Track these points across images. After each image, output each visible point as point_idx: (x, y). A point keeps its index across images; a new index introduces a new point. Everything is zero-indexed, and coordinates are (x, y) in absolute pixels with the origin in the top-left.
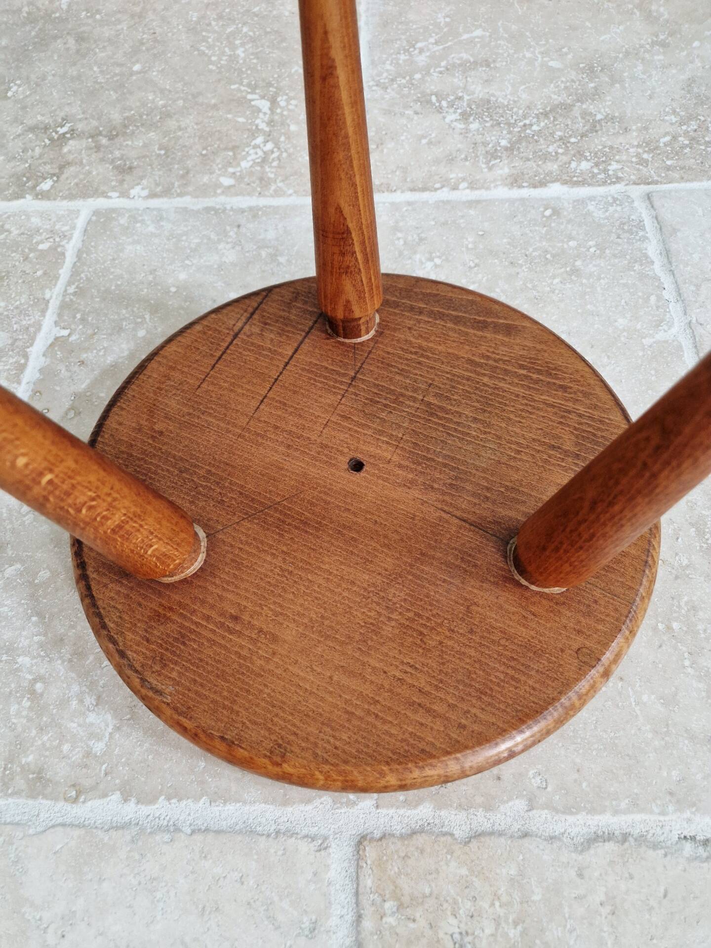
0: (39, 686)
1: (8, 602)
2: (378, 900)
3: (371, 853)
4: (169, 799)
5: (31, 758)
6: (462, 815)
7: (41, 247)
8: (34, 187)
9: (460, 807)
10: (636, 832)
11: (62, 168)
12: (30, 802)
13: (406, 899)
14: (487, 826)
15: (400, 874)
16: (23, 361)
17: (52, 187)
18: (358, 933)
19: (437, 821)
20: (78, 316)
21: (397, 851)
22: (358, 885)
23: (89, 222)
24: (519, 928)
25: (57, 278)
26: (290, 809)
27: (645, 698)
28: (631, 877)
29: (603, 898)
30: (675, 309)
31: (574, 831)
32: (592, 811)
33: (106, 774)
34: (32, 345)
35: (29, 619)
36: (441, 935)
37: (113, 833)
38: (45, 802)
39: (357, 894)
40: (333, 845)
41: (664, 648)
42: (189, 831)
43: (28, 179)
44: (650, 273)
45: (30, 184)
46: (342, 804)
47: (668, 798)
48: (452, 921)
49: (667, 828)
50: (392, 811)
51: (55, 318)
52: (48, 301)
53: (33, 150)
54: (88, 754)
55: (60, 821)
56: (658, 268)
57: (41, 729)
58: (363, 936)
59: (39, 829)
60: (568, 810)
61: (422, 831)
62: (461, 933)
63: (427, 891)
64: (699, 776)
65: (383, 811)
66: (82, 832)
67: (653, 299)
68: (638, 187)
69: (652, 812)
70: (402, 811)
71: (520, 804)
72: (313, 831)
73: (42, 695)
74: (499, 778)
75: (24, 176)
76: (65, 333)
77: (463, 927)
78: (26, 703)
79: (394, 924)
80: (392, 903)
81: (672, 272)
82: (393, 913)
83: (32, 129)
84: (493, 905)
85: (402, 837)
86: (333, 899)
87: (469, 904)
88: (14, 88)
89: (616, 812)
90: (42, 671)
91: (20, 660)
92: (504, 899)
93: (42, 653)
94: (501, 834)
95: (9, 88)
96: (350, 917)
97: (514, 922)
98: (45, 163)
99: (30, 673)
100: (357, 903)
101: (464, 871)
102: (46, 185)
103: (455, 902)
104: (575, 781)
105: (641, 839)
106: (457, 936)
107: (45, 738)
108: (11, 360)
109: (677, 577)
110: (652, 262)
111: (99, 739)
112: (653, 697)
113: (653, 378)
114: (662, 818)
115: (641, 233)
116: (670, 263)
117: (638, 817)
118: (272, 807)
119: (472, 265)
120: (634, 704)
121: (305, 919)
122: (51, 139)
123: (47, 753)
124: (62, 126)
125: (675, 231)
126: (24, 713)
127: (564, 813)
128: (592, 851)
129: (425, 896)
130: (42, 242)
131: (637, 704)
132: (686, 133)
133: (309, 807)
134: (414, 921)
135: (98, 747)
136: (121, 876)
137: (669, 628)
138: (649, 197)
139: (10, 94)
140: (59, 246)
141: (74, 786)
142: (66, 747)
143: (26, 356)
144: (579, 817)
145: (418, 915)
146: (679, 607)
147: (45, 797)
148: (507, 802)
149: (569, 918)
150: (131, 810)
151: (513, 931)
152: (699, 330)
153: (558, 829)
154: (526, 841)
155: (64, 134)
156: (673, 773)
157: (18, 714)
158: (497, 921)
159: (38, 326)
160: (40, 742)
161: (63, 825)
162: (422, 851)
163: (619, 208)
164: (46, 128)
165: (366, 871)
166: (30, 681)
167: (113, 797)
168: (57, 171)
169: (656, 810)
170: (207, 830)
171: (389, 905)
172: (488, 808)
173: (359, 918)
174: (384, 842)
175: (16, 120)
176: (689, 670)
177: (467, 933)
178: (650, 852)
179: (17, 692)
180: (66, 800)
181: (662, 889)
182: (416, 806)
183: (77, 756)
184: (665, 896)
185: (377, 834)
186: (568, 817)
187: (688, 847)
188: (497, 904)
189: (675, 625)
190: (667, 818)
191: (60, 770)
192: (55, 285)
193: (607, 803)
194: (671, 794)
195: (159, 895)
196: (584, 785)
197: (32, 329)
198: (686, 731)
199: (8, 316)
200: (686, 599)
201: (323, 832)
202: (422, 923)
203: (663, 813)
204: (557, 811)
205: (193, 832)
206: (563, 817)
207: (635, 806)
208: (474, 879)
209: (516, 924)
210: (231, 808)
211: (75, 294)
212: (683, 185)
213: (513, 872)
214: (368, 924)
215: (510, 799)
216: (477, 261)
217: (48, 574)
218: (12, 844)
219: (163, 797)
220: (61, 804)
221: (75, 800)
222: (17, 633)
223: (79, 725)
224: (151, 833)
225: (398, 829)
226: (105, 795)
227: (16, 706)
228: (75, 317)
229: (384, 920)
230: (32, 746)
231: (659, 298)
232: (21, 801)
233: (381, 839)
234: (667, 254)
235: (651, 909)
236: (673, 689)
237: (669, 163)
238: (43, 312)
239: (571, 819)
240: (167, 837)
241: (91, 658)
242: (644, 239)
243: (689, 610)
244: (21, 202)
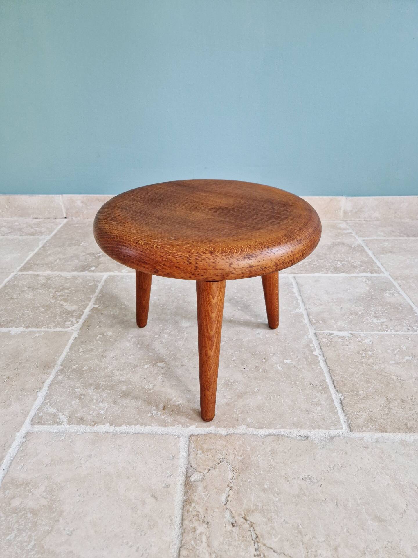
0: (82, 396)
1: (73, 375)
2: (196, 450)
3: (194, 439)
4: (126, 425)
5: (79, 415)
6: (225, 429)
7: (90, 284)
8: (89, 269)
9: (224, 427)
10: (282, 434)
11: (98, 264)
12: (78, 426)
13: (205, 450)
14: (233, 432)
15: (203, 443)
16: (82, 313)
17: (95, 269)
18: (188, 459)
19: (216, 431)
20: (102, 302)
21: (203, 438)
22: (189, 447)
23: (107, 278)
24: (242, 457)
25: (95, 292)
26: (167, 428)
27: (286, 400)
28: (279, 444)
29: (270, 449)
30: (301, 305)
31: (262, 434)
32: (268, 428)
33: (104, 419)
34: (85, 309)
35: (80, 379)
36: (216, 459)
37: (106, 434)
38: (83, 426)
39: (189, 449)
40: (181, 437)
41: (293, 388)
42: (132, 434)
43: (87, 267)
44: (294, 296)
45: (87, 268)
46: (185, 426)
47: (292, 425)
48: (220, 455)
49: (292, 433)
50: (201, 428)
51: (94, 302)
52: (91, 298)
53: (89, 259)
54: (99, 414)
55: (88, 431)
56: (297, 295)
57: (83, 407)
58: (190, 459)
59: (80, 433)
60: (260, 428)
61: (211, 433)
62: (223, 459)
63: (212, 448)
64: (303, 420)
65: (198, 428)
66: (96, 434)
67: (294, 302)
68: (291, 275)
69: (287, 428)
70: (205, 428)
71: (244, 427)
72: (175, 434)
73: (83, 399)
74: (238, 420)
75: (85, 266)
76: (97, 306)
77: (223, 457)
78: (78, 401)
79: (200, 456)
80: (200, 451)
81: (301, 296)
82: (200, 454)
83: (89, 254)
84: (233, 451)
85: (204, 435)
86: (180, 451)
87: (226, 451)
88: (83, 243)
89: (275, 428)
90: (84, 393)
91: (76, 390)
92: (238, 450)
93: (84, 388)
94: (237, 434)
95: (81, 243)
96: (186, 455)
97: (240, 455)
98: (93, 263)
99: (79, 393)
100: (188, 452)
101: (225, 443)
102: (93, 269)
103: (221, 450)
104: (263, 420)
105: (282, 436)
106: (221, 459)
107: (84, 410)
108: (78, 313)
109: (298, 371)
110: (295, 293)
111: (103, 410)
112: (289, 400)
113: (294, 322)
114: (290, 430)
115: (291, 286)
116: (300, 293)
117: (282, 430)
118: (161, 427)
119: (236, 292)
120: (283, 402)
121: (171, 455)
122: (95, 257)
123: (85, 413)
124: (99, 254)
125: (302, 286)
126: (77, 403)
127: (258, 429)
128: (267, 438)
129: (211, 449)
130: (90, 283)
131: (284, 402)
132: (307, 262)
133: (173, 427)
134: (207, 455)
135: (102, 412)
136: (108, 445)
137: (295, 383)
138: (294, 277)
139: (81, 245)
140: (96, 284)
141: (93, 422)
142: (91, 412)
143: (83, 312)
144: (263, 430)
145: (209, 454)
146: (299, 378)
147: (83, 424)
148: (240, 426)
149: (259, 454)
150: (113, 429)
151: (240, 458)
152: (309, 310)
153: (256, 433)
154: (245, 436)
155: (100, 256)
156: (295, 419)
157: (75, 403)
158: (235, 455)
159: (88, 304)
160: (82, 411)
161: (89, 432)
162: (211, 438)
163: (285, 280)
164: (93, 254)
165: (192, 443)
166: (79, 395)
167: (106, 425)
168: (97, 265)
169: (288, 428)
170: (139, 433)
171: (199, 452)
172: (234, 427)
173: (189, 455)
174: (198, 436)
175: (83, 252)
176: (301, 394)
177: (225, 458)
178: (286, 438)
179: (74, 398)
180: (90, 425)
181: (289, 447)
182: (209, 427)
183: (95, 414)
184: (290, 449)
185: (196, 434)
186: (260, 430)
187: (299, 438)
188: (235, 451)
189: (297, 383)
190: (292, 430)
191: (89, 418)
192: (94, 294)
193: (273, 426)
194: (293, 424)
195: (121, 450)
196: (266, 422)
197: (85, 305)
198: (299, 408)
199: (77, 302)
200: (301, 376)
201: (178, 434)
202: (210, 456)
203: (291, 429)
204: (256, 428)
205: (134, 434)
206: (258, 430)
207: (282, 427)
208: (228, 445)
209: (241, 456)
210: (147, 428)
211: (101, 296)
212: (305, 275)
213: (241, 443)
214: (192, 456)
215: (241, 425)
216: (237, 291)
217: (87, 368)
218: (71, 437)
219: (124, 425)
220: (88, 427)
221: (94, 425)
222: (75, 383)
223: (96, 406)
224: (119, 434)
225: (203, 433)
226: (104, 424)
227: (74, 402)
228: (100, 302)
229: (197, 455)
230: (79, 411)
231: (297, 302)
232: (75, 426)
233: (197, 435)
234: (300, 291)
235: (285, 452)
236: (296, 398)
237: (301, 269)
238: (90, 301)
239: (261, 430)
240: (125, 435)
241: (101, 389)
242: (293, 287)
243: (302, 379)
244: (84, 272)
